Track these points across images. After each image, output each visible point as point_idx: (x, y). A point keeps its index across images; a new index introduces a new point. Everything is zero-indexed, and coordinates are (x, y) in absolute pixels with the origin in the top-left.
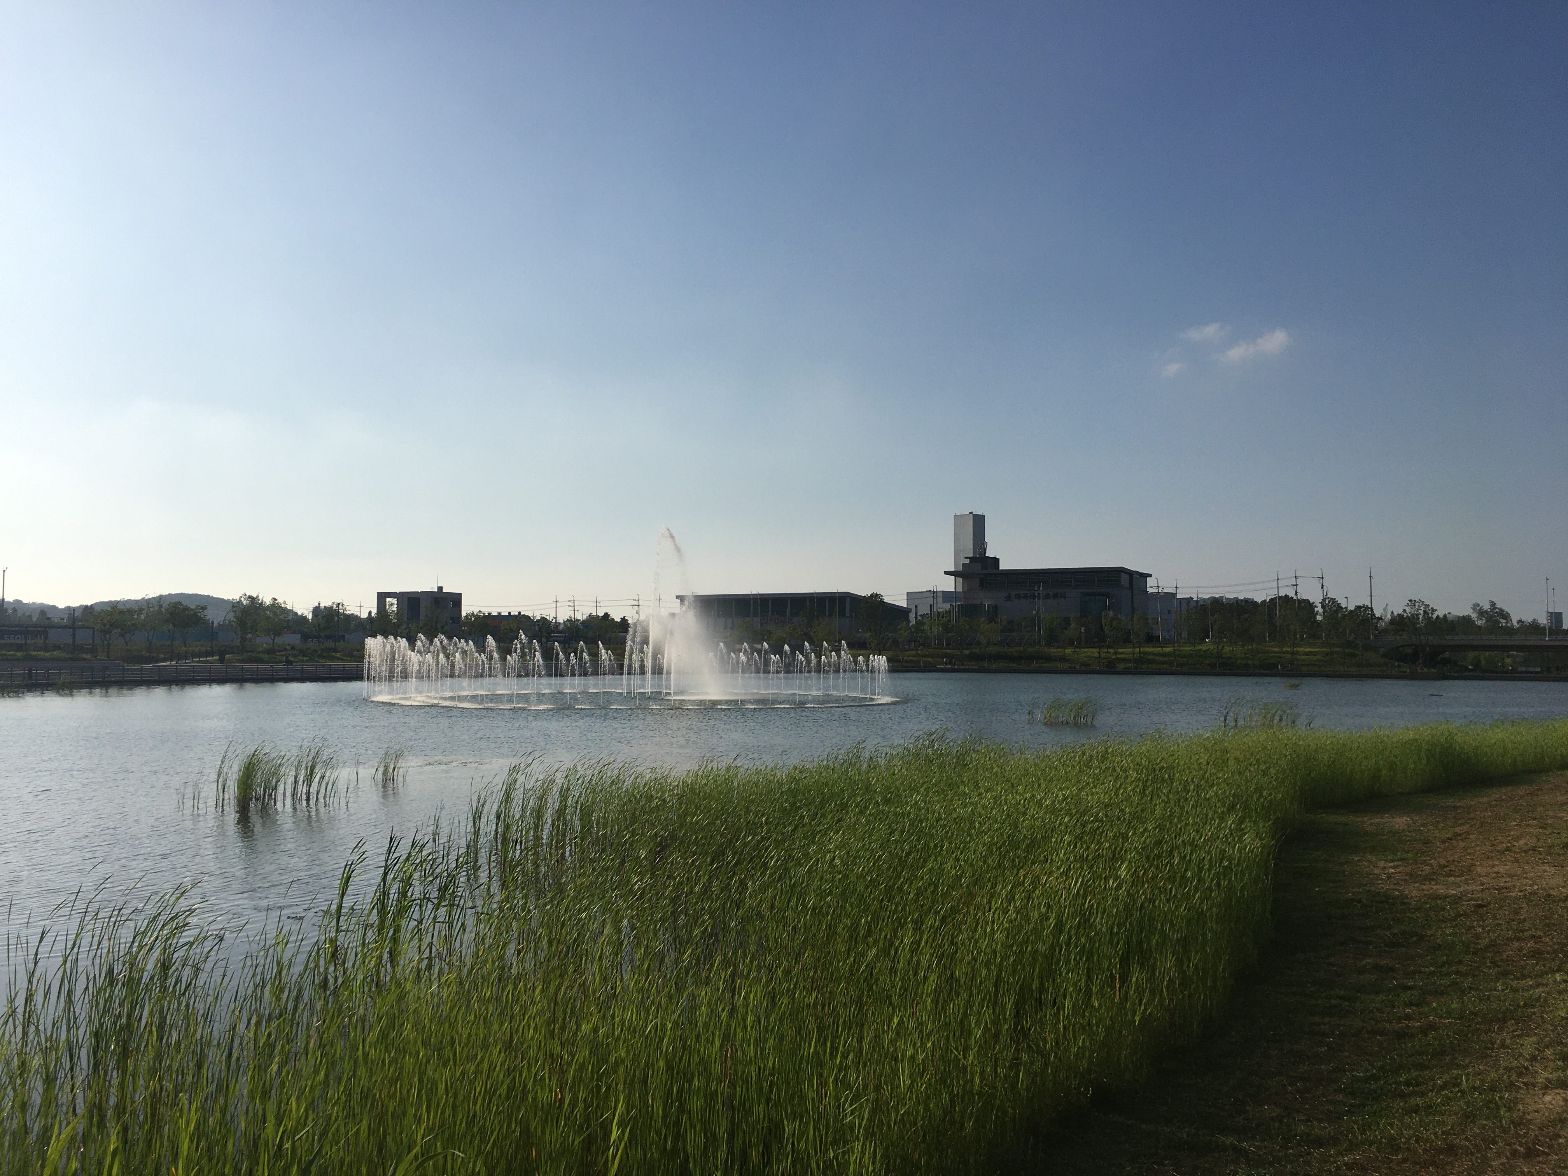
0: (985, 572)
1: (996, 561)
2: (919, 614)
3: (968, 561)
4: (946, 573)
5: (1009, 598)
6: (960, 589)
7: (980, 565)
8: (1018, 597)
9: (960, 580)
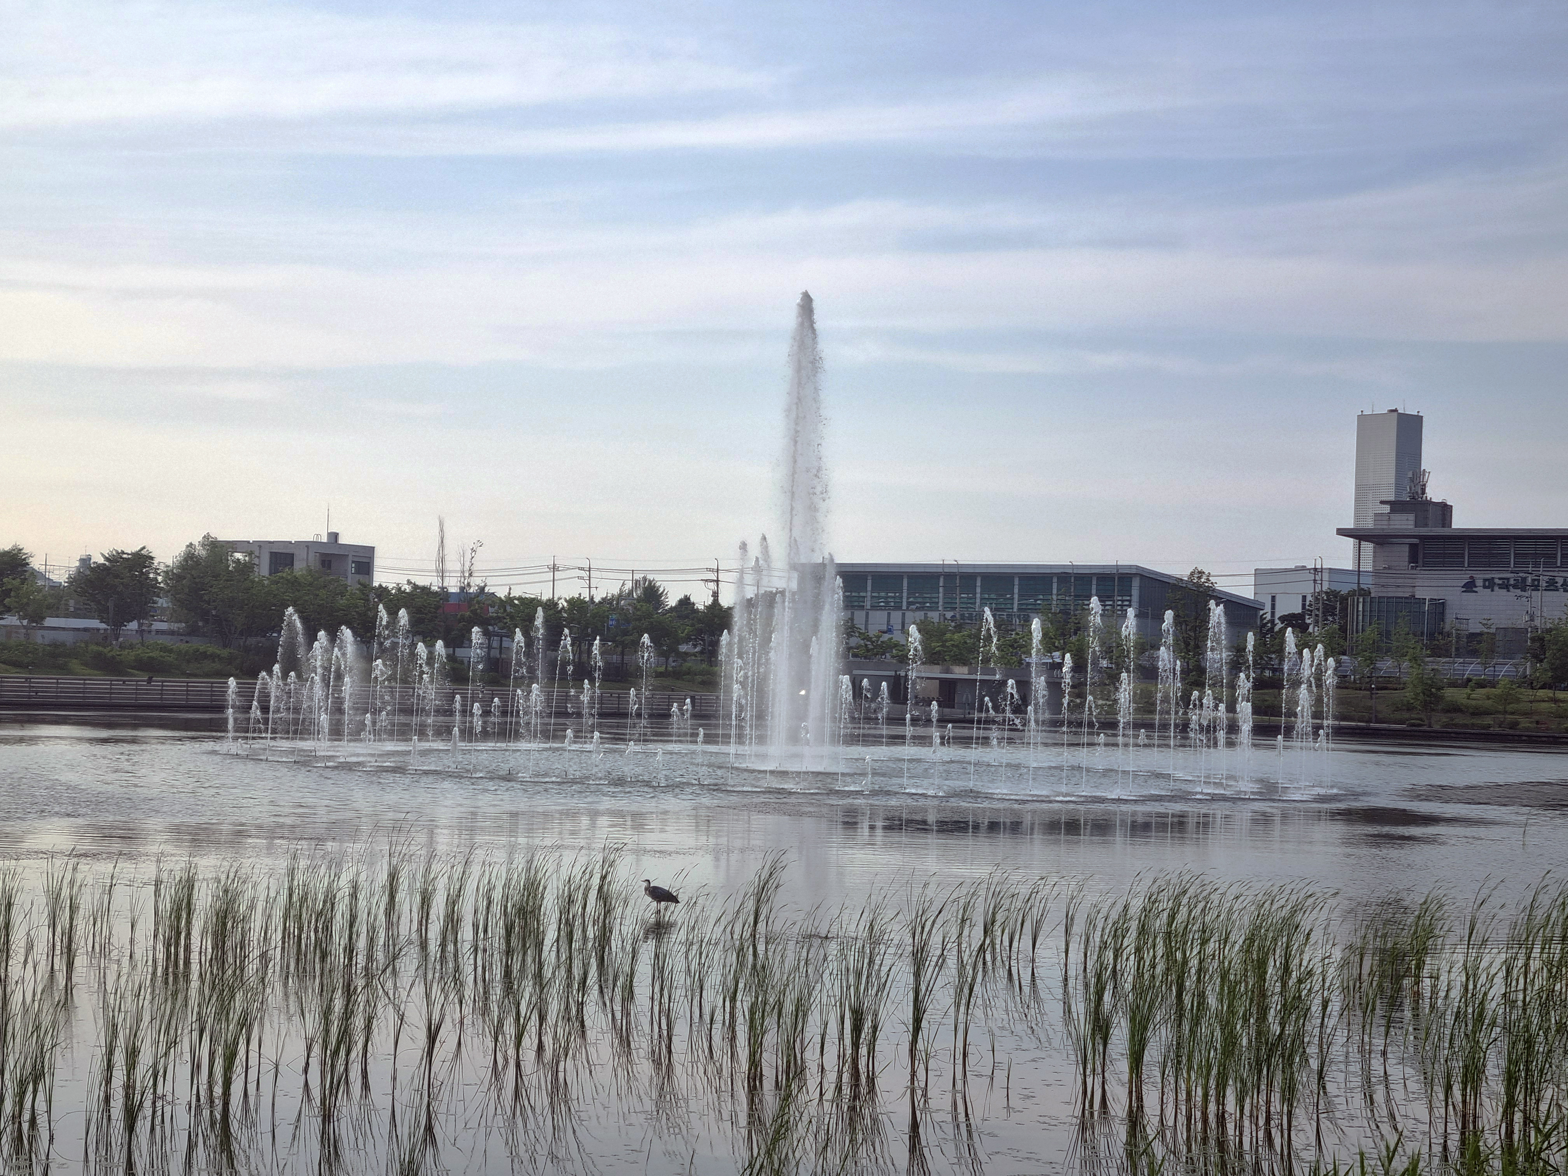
0: (1424, 531)
1: (1445, 510)
2: (1277, 615)
3: (1387, 509)
4: (1341, 532)
5: (1469, 587)
6: (1367, 566)
7: (1412, 517)
8: (1490, 584)
9: (1368, 548)
